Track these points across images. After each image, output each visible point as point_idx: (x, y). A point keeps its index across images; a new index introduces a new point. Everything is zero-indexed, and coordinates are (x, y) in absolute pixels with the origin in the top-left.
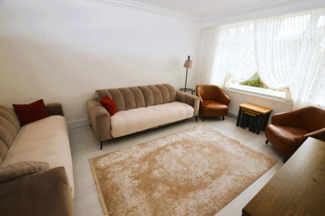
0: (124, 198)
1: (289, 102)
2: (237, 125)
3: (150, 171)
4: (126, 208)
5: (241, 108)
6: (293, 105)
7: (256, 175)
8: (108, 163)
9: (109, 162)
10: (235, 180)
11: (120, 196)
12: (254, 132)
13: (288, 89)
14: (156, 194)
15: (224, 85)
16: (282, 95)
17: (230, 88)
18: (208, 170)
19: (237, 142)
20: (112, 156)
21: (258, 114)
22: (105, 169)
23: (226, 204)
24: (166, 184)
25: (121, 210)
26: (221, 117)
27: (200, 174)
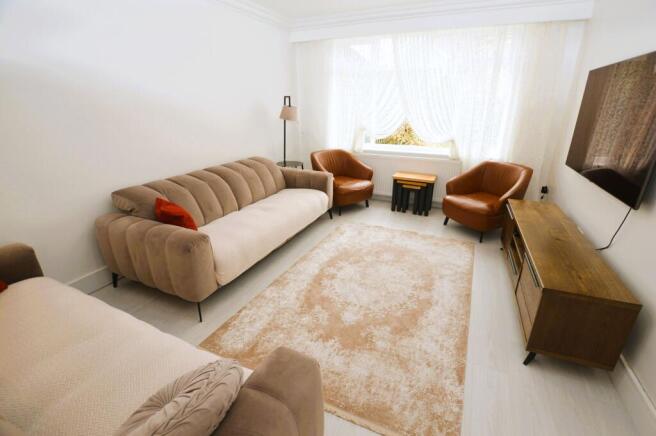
0: (338, 374)
1: (456, 160)
2: (393, 210)
3: (336, 317)
4: (359, 386)
5: (395, 181)
6: (461, 163)
7: (468, 267)
8: (247, 338)
9: (246, 334)
10: (454, 281)
11: (330, 375)
12: (420, 214)
13: (453, 141)
14: (380, 344)
15: (354, 146)
16: (446, 152)
17: (365, 151)
18: (414, 282)
19: (412, 233)
20: (241, 323)
21: (425, 185)
22: (252, 349)
23: (468, 313)
24: (380, 324)
25: (354, 391)
26: (363, 203)
27: (409, 292)
